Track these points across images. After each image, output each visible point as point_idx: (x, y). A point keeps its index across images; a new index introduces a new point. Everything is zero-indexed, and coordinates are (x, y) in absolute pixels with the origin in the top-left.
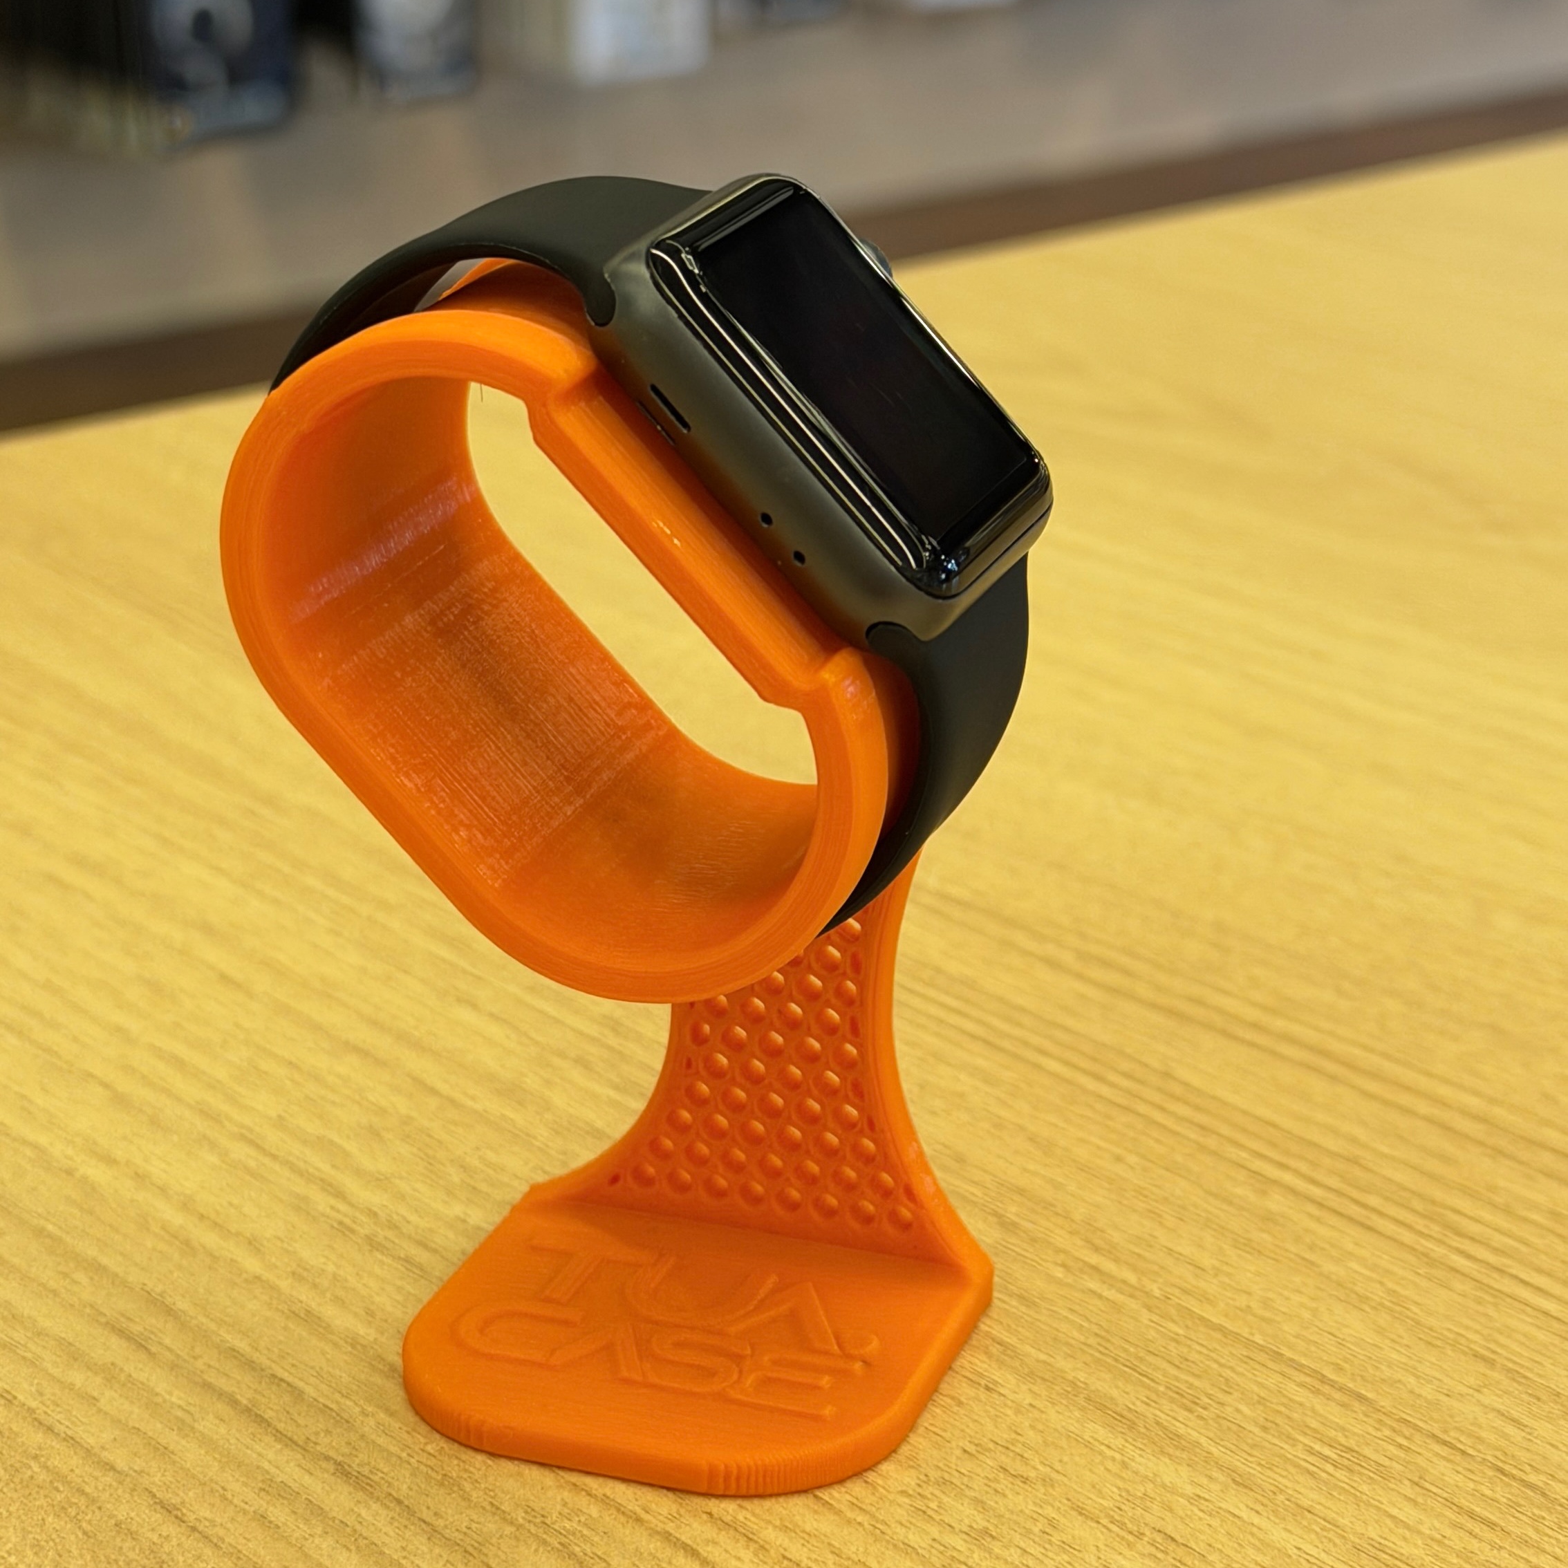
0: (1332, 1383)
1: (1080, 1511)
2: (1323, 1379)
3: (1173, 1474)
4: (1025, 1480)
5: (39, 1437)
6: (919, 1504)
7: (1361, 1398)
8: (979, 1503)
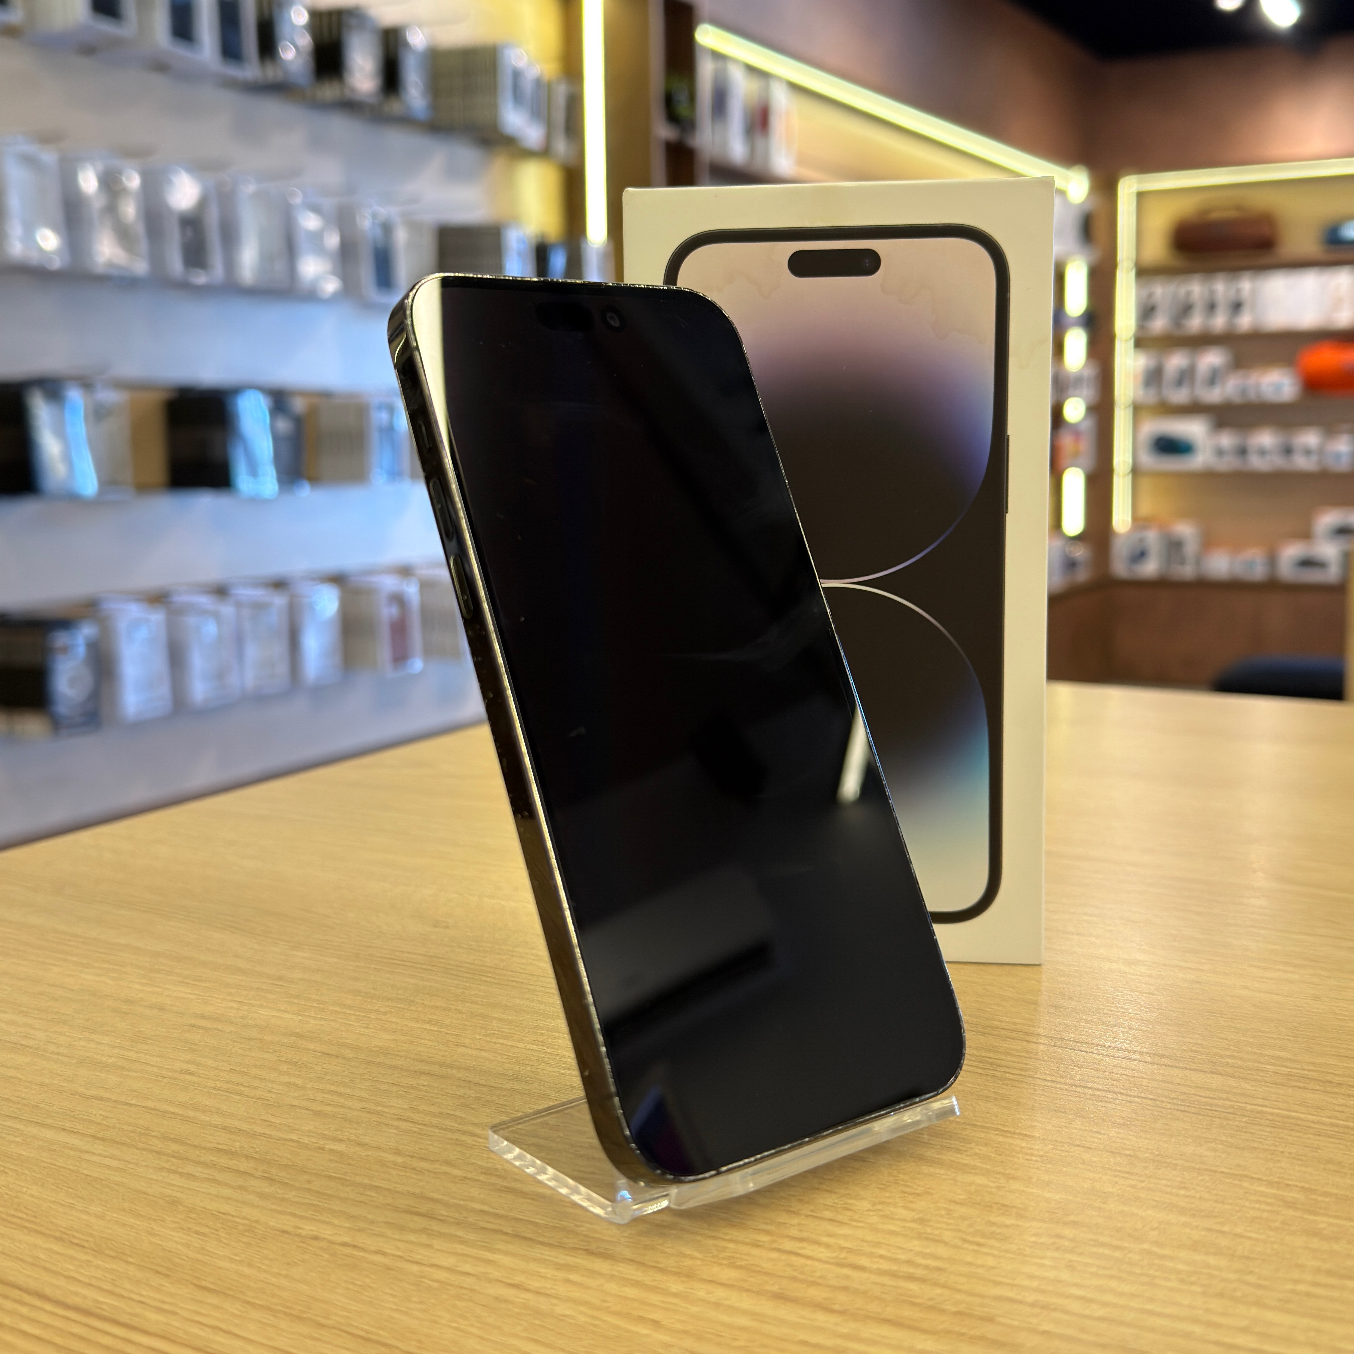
0: (1007, 1131)
1: (956, 1203)
2: (1003, 1131)
3: (980, 1180)
4: (918, 1195)
5: (415, 1268)
6: (881, 1213)
7: (1026, 1135)
8: (905, 1208)
